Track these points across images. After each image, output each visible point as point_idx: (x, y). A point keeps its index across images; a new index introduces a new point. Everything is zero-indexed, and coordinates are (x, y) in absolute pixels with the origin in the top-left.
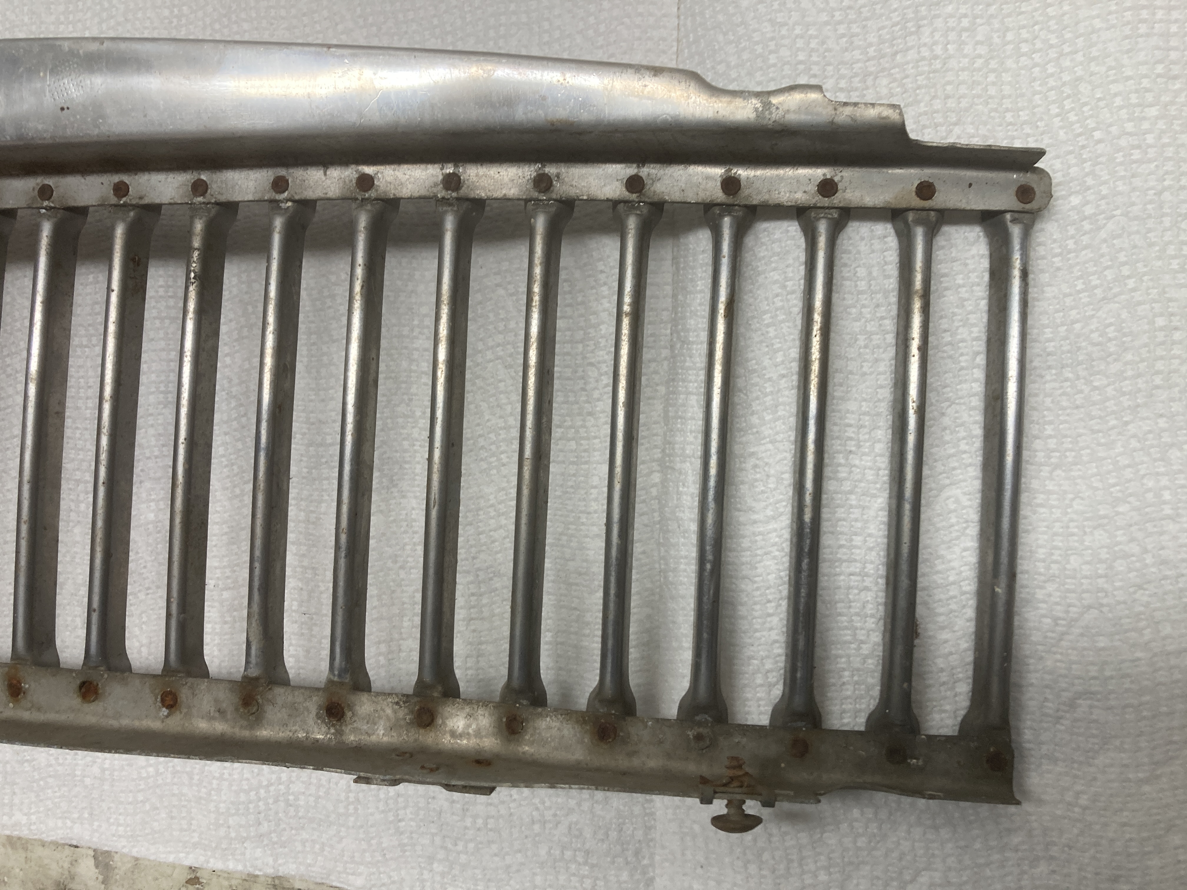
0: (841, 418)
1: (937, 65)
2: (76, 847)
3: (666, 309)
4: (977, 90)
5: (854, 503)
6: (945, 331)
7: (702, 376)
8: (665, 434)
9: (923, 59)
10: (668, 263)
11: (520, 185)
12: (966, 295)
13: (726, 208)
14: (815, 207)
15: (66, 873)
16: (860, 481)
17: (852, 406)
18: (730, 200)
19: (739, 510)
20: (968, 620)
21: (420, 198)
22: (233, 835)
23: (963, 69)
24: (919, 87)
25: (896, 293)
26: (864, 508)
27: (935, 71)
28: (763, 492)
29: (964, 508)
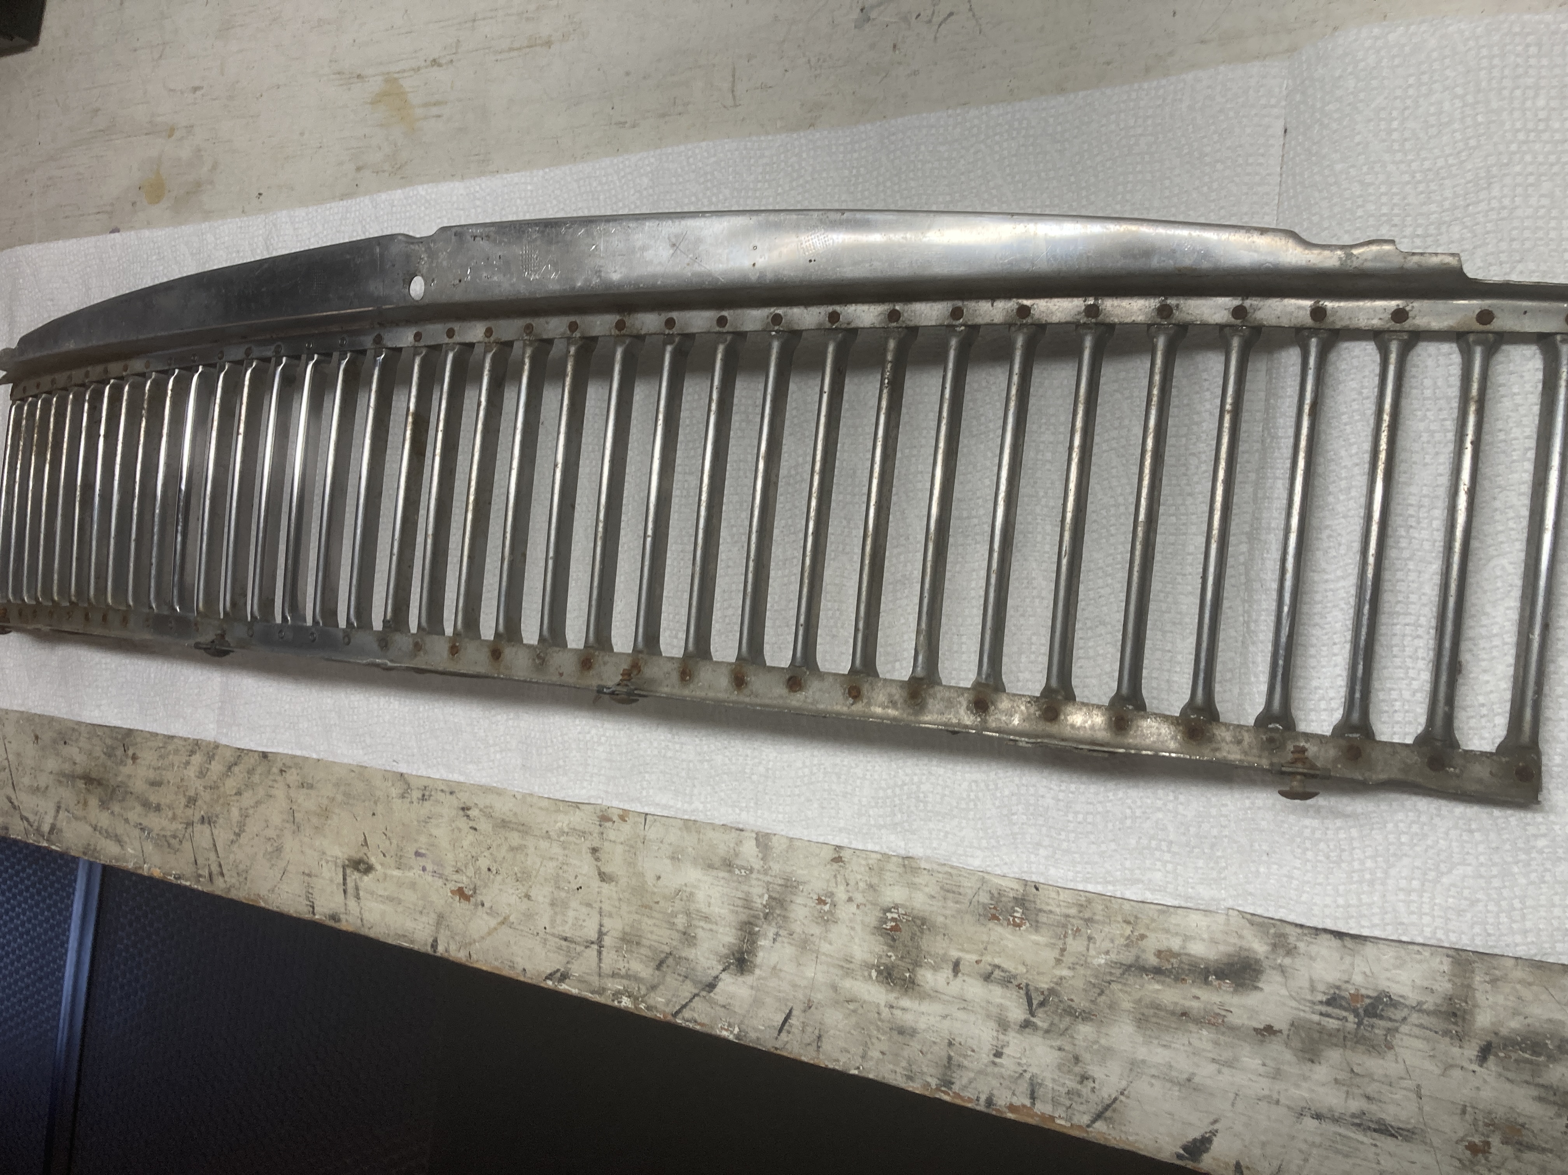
0: (1404, 499)
1: (1505, 213)
2: (742, 830)
3: (1258, 411)
4: (1540, 234)
5: (1411, 567)
6: (1500, 430)
7: (1288, 464)
8: (1254, 512)
9: (1493, 209)
10: (1263, 373)
11: (1146, 314)
12: (1521, 402)
13: (1313, 331)
14: (1389, 331)
15: (732, 851)
16: (1418, 550)
17: (1414, 489)
18: (1317, 325)
19: (1314, 571)
20: (1508, 666)
21: (1067, 323)
22: (872, 822)
23: (1528, 217)
24: (1488, 233)
25: (1457, 400)
26: (1420, 572)
27: (1502, 219)
28: (1335, 557)
29: (1509, 574)
